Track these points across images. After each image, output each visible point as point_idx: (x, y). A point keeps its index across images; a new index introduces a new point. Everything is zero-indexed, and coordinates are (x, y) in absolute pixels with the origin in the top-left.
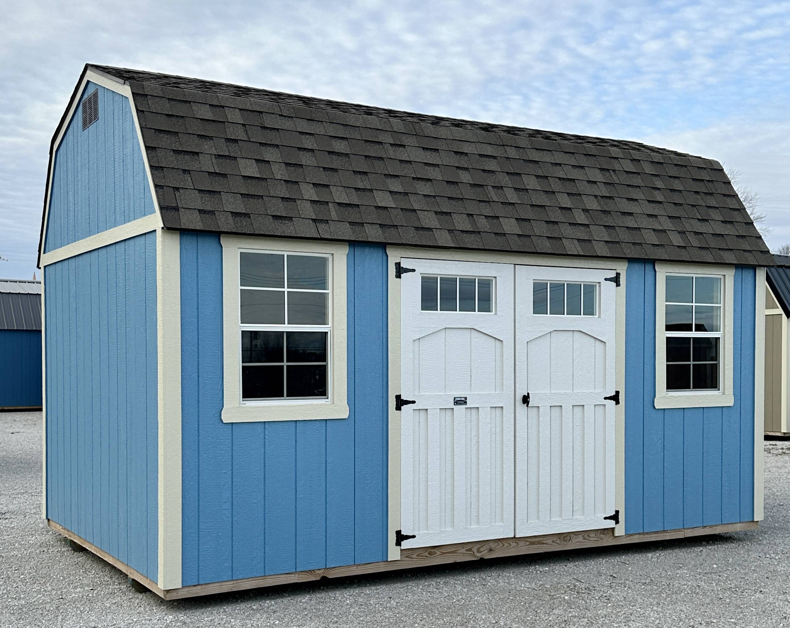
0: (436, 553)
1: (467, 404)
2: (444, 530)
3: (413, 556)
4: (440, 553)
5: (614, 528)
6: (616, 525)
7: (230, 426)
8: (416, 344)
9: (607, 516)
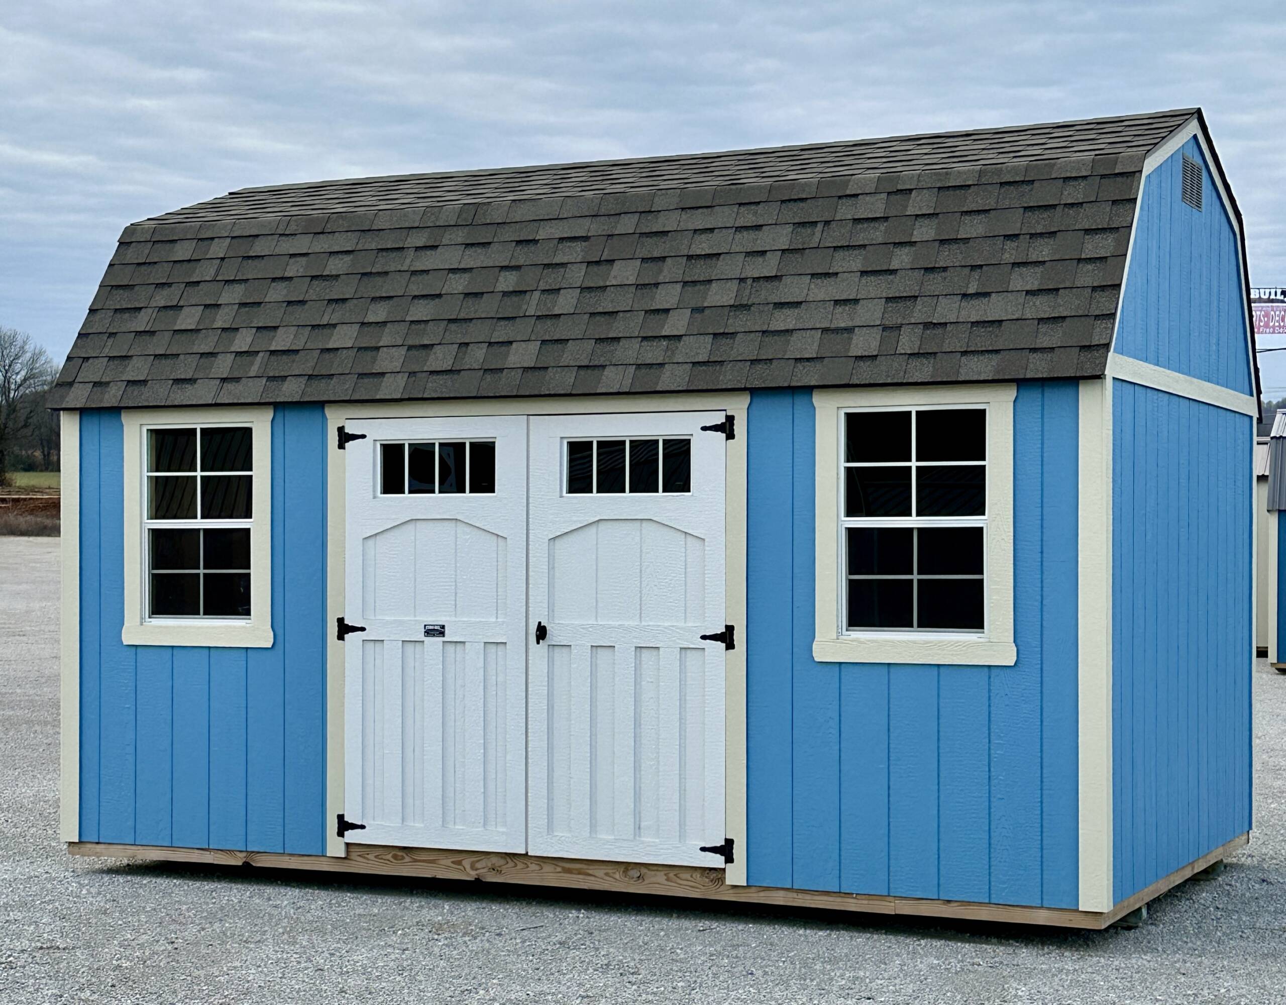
0: (403, 858)
1: (444, 636)
2: (412, 824)
3: (368, 856)
4: (411, 860)
5: (724, 870)
6: (729, 865)
7: (134, 649)
8: (370, 542)
9: (707, 846)
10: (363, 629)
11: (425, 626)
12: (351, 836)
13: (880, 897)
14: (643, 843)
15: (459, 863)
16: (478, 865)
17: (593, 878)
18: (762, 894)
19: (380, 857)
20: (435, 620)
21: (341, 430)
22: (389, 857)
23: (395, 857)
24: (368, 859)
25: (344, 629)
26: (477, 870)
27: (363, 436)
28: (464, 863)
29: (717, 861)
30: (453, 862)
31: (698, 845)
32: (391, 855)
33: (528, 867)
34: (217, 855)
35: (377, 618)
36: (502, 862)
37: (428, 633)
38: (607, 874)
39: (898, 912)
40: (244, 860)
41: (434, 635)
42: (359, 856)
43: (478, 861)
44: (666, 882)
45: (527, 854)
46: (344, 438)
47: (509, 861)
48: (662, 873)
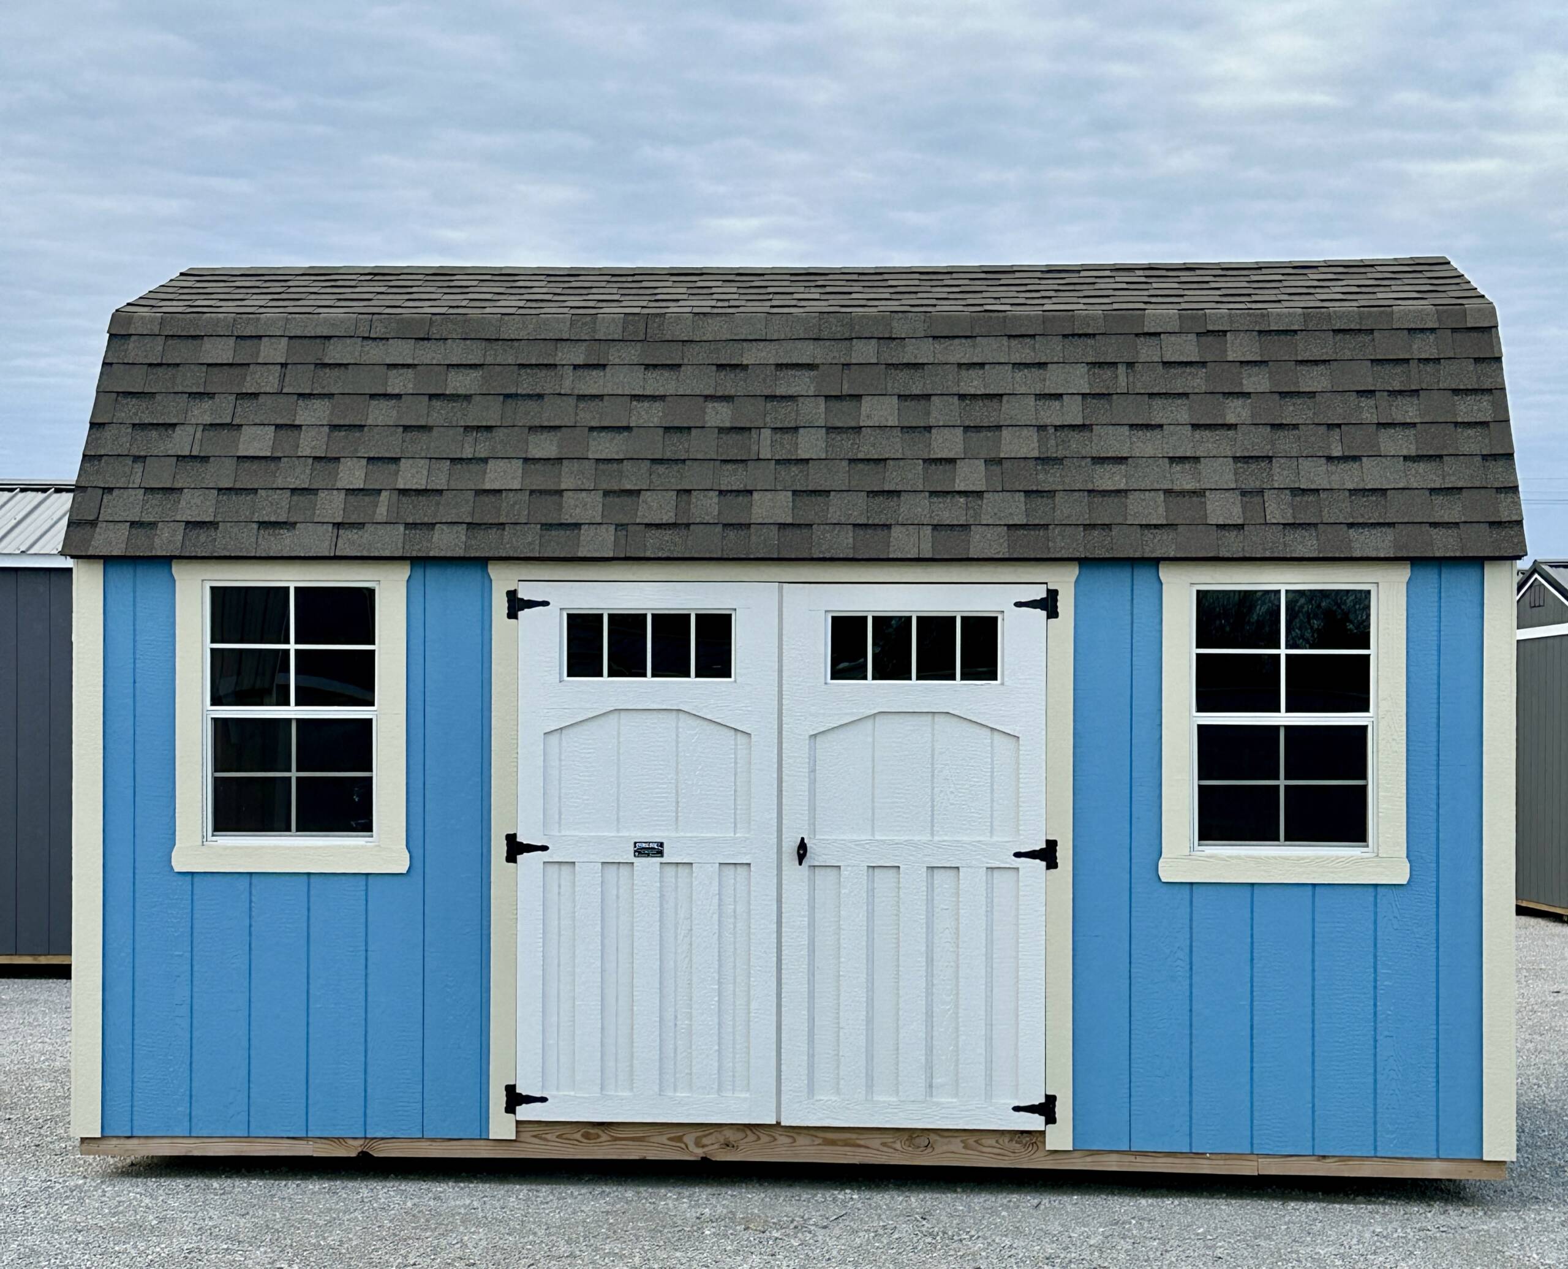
0: (599, 1136)
1: (662, 856)
2: (613, 1093)
3: (548, 1137)
4: (609, 1139)
5: (1043, 1133)
6: (1050, 1126)
7: (189, 878)
8: (554, 739)
9: (1022, 1104)
10: (544, 848)
11: (635, 843)
12: (525, 1112)
13: (1240, 1156)
14: (937, 1104)
15: (679, 1139)
16: (705, 1141)
17: (862, 1150)
18: (1089, 1159)
19: (564, 1136)
20: (651, 836)
21: (512, 595)
22: (578, 1136)
23: (587, 1136)
24: (546, 1140)
25: (515, 848)
26: (703, 1146)
27: (545, 604)
28: (685, 1139)
29: (1036, 1122)
30: (670, 1139)
31: (1009, 1104)
32: (580, 1133)
33: (775, 1140)
34: (317, 1145)
35: (563, 833)
36: (740, 1135)
37: (639, 853)
38: (884, 1144)
39: (1261, 1173)
40: (360, 1150)
41: (648, 855)
42: (535, 1136)
43: (705, 1136)
44: (964, 1151)
45: (778, 1124)
46: (516, 605)
47: (749, 1132)
48: (958, 1140)
